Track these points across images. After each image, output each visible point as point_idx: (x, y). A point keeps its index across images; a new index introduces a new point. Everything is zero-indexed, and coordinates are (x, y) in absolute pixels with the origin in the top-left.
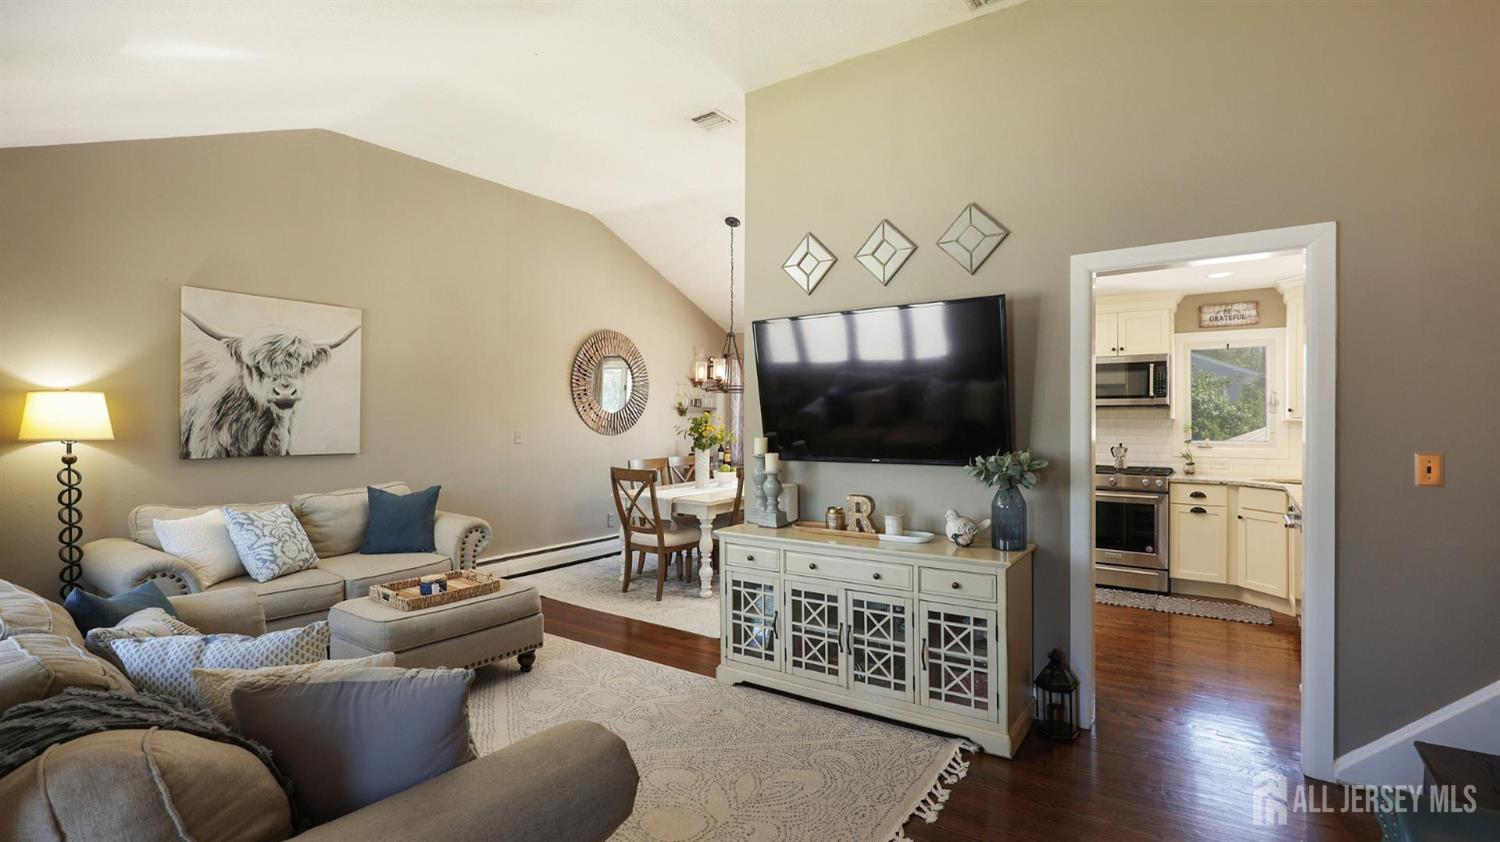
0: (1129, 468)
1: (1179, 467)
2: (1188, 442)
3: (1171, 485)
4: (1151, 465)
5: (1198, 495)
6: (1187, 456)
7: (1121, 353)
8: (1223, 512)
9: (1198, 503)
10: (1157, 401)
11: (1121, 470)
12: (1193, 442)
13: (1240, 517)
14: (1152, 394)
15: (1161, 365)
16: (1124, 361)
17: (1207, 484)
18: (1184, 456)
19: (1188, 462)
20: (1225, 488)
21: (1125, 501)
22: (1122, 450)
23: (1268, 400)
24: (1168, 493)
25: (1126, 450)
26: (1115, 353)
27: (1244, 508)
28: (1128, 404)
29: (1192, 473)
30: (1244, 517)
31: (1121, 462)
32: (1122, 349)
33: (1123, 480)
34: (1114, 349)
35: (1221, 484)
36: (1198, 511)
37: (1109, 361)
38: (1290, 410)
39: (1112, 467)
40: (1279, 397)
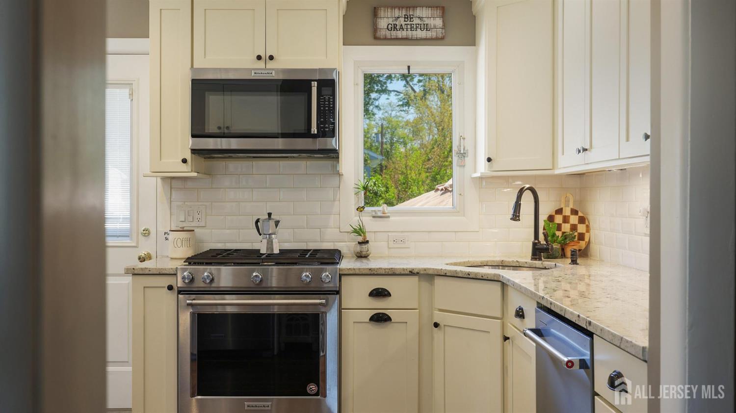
0: (282, 252)
1: (347, 246)
2: (360, 209)
3: (343, 278)
4: (312, 246)
5: (379, 293)
6: (359, 231)
7: (271, 65)
8: (412, 317)
9: (380, 305)
10: (319, 143)
11: (271, 258)
12: (368, 209)
13: (436, 325)
14: (314, 130)
15: (328, 85)
16: (274, 76)
17: (392, 273)
18: (355, 231)
19: (360, 239)
20: (415, 279)
21: (276, 310)
22: (272, 223)
23: (455, 148)
24: (338, 292)
25: (277, 223)
26: (261, 65)
27: (441, 310)
28: (280, 147)
29: (366, 257)
30: (442, 324)
31: (270, 243)
32: (271, 58)
33: (274, 276)
34: (259, 58)
35: (412, 273)
36: (380, 318)
37: (253, 76)
38: (489, 160)
39: (257, 251)
40: (468, 145)
